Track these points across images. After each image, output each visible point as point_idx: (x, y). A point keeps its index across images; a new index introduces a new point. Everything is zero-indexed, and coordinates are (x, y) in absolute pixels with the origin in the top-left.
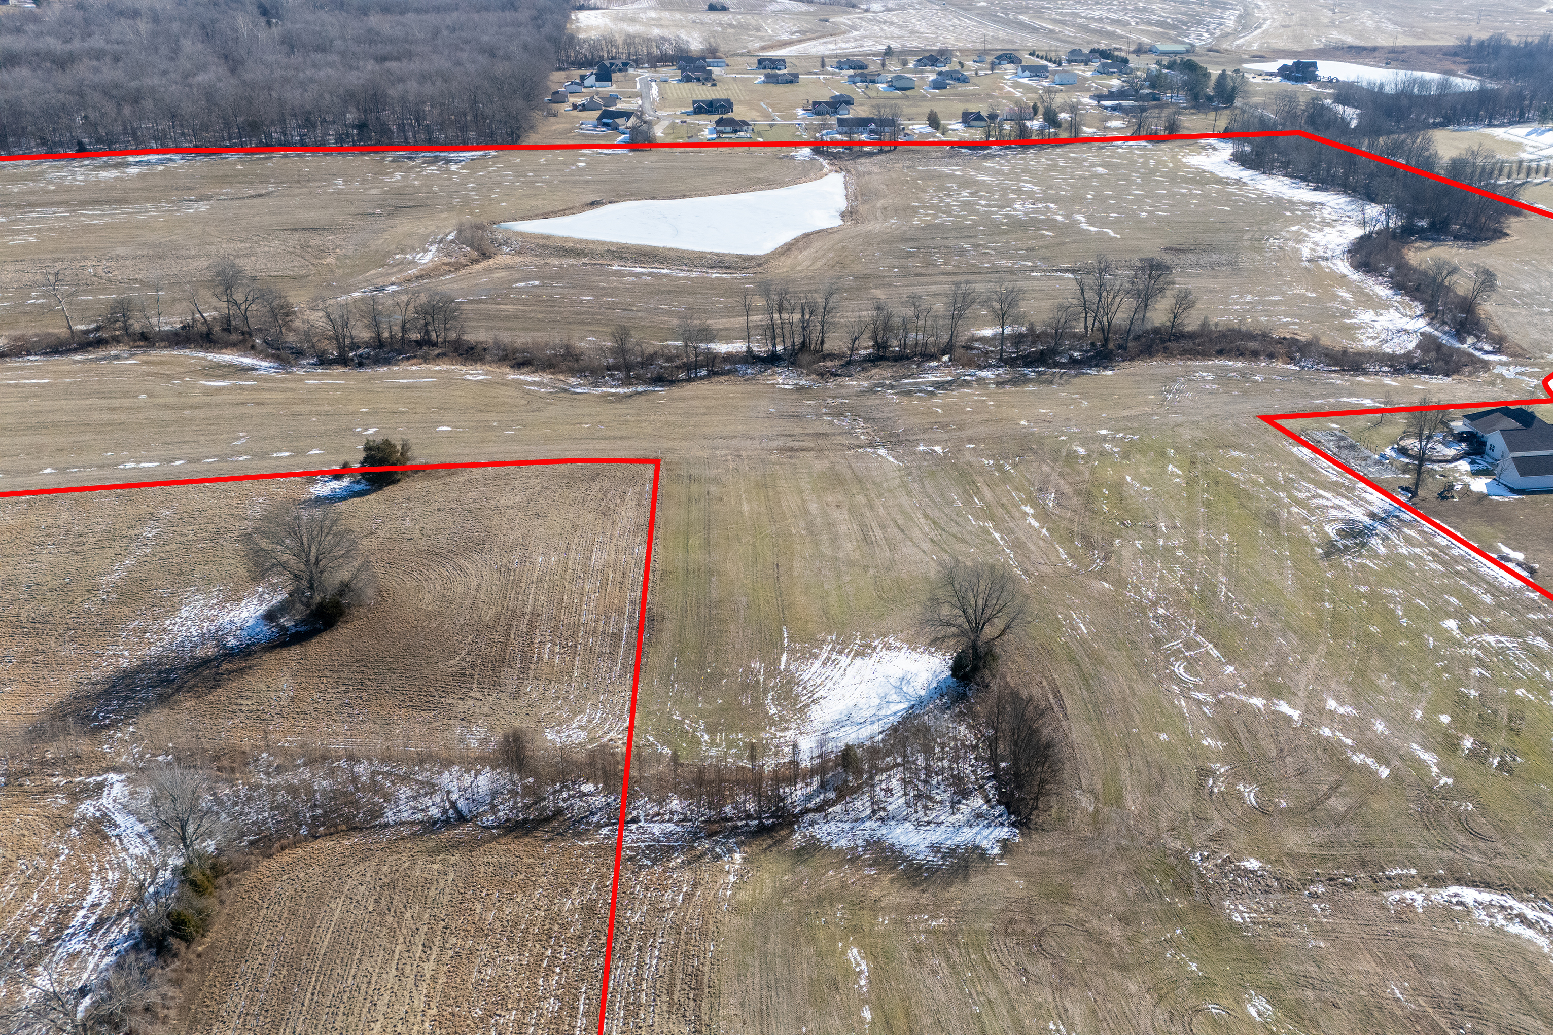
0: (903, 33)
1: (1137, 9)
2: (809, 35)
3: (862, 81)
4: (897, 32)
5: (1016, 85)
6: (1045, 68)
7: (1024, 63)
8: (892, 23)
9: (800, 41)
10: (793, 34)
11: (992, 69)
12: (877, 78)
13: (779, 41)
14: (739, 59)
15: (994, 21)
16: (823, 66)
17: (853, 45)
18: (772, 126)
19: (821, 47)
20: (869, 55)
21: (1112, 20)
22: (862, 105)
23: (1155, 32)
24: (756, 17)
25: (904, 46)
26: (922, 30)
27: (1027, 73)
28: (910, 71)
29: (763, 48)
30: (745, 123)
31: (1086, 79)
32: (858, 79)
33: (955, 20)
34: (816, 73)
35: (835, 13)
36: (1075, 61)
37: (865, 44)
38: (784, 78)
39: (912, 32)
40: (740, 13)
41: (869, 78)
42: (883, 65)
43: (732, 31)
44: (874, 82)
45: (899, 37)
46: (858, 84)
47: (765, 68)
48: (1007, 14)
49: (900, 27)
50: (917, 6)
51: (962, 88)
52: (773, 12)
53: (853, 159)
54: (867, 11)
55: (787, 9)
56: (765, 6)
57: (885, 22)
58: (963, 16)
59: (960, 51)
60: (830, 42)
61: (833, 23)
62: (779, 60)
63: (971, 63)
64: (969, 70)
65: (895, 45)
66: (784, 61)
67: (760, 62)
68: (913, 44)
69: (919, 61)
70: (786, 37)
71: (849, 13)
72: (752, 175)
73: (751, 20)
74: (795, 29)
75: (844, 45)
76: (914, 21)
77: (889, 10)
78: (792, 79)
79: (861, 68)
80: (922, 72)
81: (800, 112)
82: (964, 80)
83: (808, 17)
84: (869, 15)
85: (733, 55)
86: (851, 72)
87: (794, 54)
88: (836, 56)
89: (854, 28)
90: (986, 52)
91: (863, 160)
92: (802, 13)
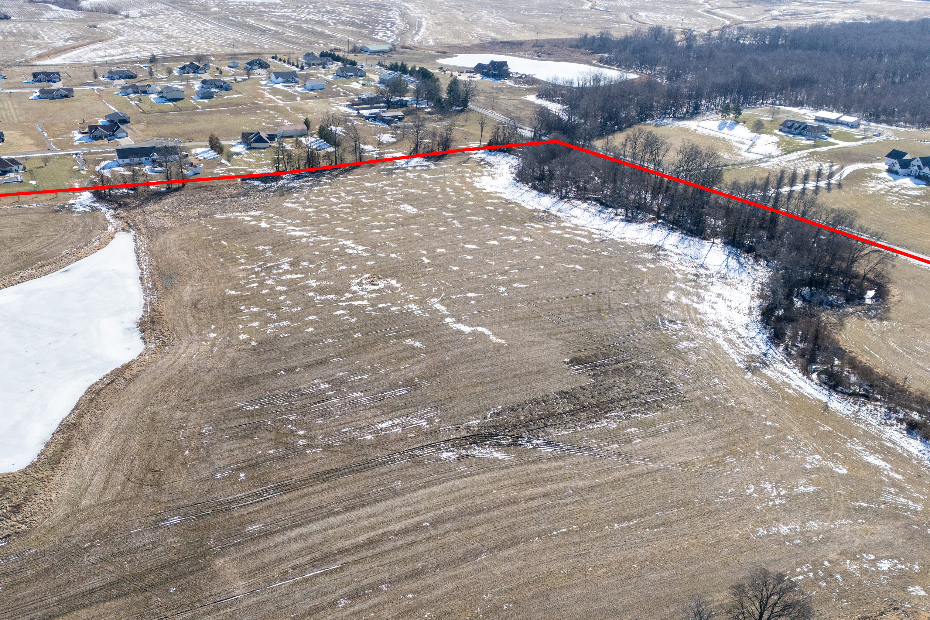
0: (160, 38)
1: (327, 11)
2: (81, 42)
3: (134, 93)
4: (155, 36)
5: (275, 92)
6: (294, 74)
7: (272, 68)
8: (149, 28)
9: (73, 48)
10: (66, 40)
11: (248, 74)
12: (148, 89)
13: (54, 49)
14: (16, 69)
15: (229, 24)
16: (96, 76)
17: (120, 51)
18: (46, 160)
19: (92, 54)
20: (136, 62)
21: (316, 21)
22: (138, 122)
23: (353, 32)
24: (34, 25)
25: (165, 53)
26: (175, 35)
27: (280, 79)
28: (175, 79)
29: (40, 57)
30: (14, 162)
31: (329, 83)
32: (130, 90)
33: (199, 24)
34: (90, 84)
35: (101, 20)
36: (314, 65)
37: (131, 50)
38: (59, 93)
39: (168, 37)
40: (20, 21)
41: (140, 90)
42: (151, 73)
43: (12, 39)
44: (145, 92)
45: (159, 42)
46: (132, 96)
47: (40, 81)
48: (236, 18)
49: (156, 31)
50: (166, 12)
51: (228, 96)
52: (49, 19)
53: (140, 206)
54: (127, 17)
55: (61, 17)
56: (43, 14)
57: (143, 27)
58: (204, 20)
59: (213, 56)
60: (100, 49)
61: (100, 28)
62: (53, 73)
63: (227, 68)
64: (227, 76)
65: (157, 52)
66: (58, 73)
67: (35, 75)
68: (172, 50)
69: (183, 68)
70: (60, 44)
71: (112, 19)
72: (20, 248)
73: (29, 27)
74: (68, 36)
75: (112, 52)
76: (166, 26)
77: (145, 16)
78: (67, 94)
79: (132, 77)
80: (188, 79)
81: (77, 136)
82: (225, 87)
83: (78, 24)
84: (129, 21)
85: (10, 66)
86: (122, 82)
87: (68, 61)
88: (107, 64)
89: (118, 33)
90: (235, 57)
91: (151, 207)
92: (74, 20)
